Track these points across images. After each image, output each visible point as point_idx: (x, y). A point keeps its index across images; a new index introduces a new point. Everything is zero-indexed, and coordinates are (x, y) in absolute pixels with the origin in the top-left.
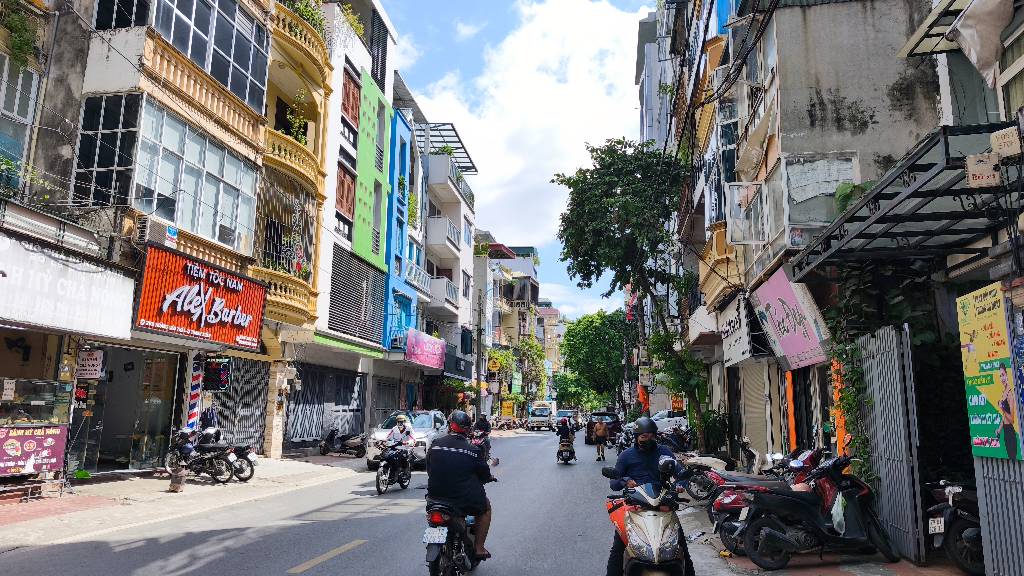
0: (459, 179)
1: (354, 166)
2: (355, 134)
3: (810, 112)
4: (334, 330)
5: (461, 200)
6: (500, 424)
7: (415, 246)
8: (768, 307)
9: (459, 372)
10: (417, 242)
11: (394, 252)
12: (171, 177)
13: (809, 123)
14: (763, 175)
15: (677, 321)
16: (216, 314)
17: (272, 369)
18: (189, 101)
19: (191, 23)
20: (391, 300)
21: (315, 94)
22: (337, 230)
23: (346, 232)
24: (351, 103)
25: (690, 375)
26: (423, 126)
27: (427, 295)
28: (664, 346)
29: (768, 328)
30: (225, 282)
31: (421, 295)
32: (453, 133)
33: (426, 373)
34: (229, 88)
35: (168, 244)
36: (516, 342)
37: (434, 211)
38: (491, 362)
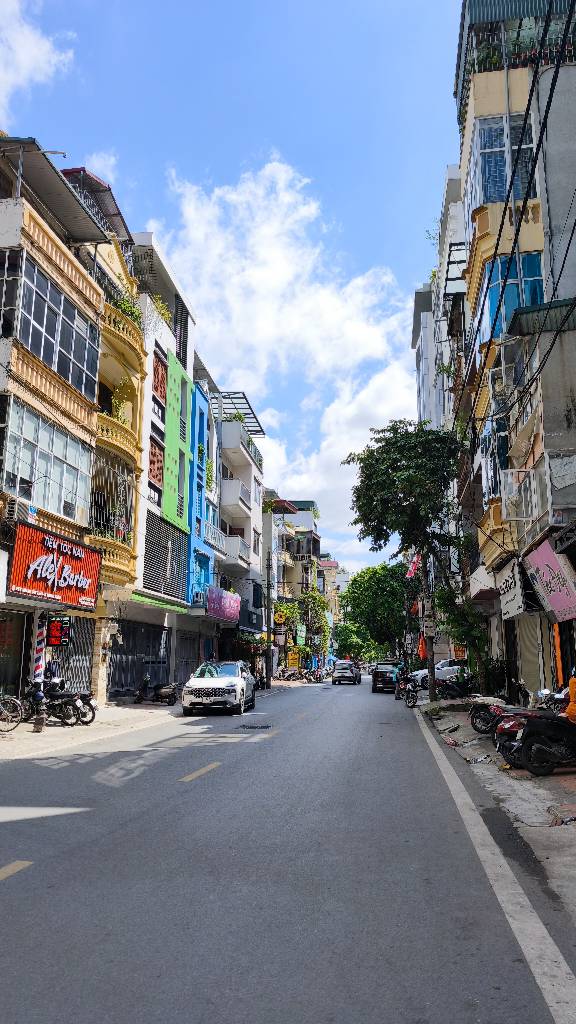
0: (250, 443)
1: (163, 440)
2: (163, 409)
3: (566, 416)
4: (149, 589)
5: (252, 463)
6: (286, 675)
7: (211, 507)
8: (538, 570)
9: (252, 625)
10: (213, 504)
11: (195, 514)
12: (29, 462)
13: (566, 425)
14: (531, 463)
15: (459, 578)
16: (65, 579)
17: (98, 624)
18: (42, 397)
19: (43, 330)
20: (193, 559)
21: (133, 379)
22: (149, 498)
23: (157, 498)
24: (160, 384)
25: (471, 627)
26: (217, 395)
27: (223, 553)
28: (447, 601)
29: (538, 587)
30: (72, 551)
31: (218, 553)
32: (244, 401)
33: (222, 626)
34: (70, 382)
35: (31, 520)
36: (300, 595)
37: (226, 473)
38: (277, 614)
